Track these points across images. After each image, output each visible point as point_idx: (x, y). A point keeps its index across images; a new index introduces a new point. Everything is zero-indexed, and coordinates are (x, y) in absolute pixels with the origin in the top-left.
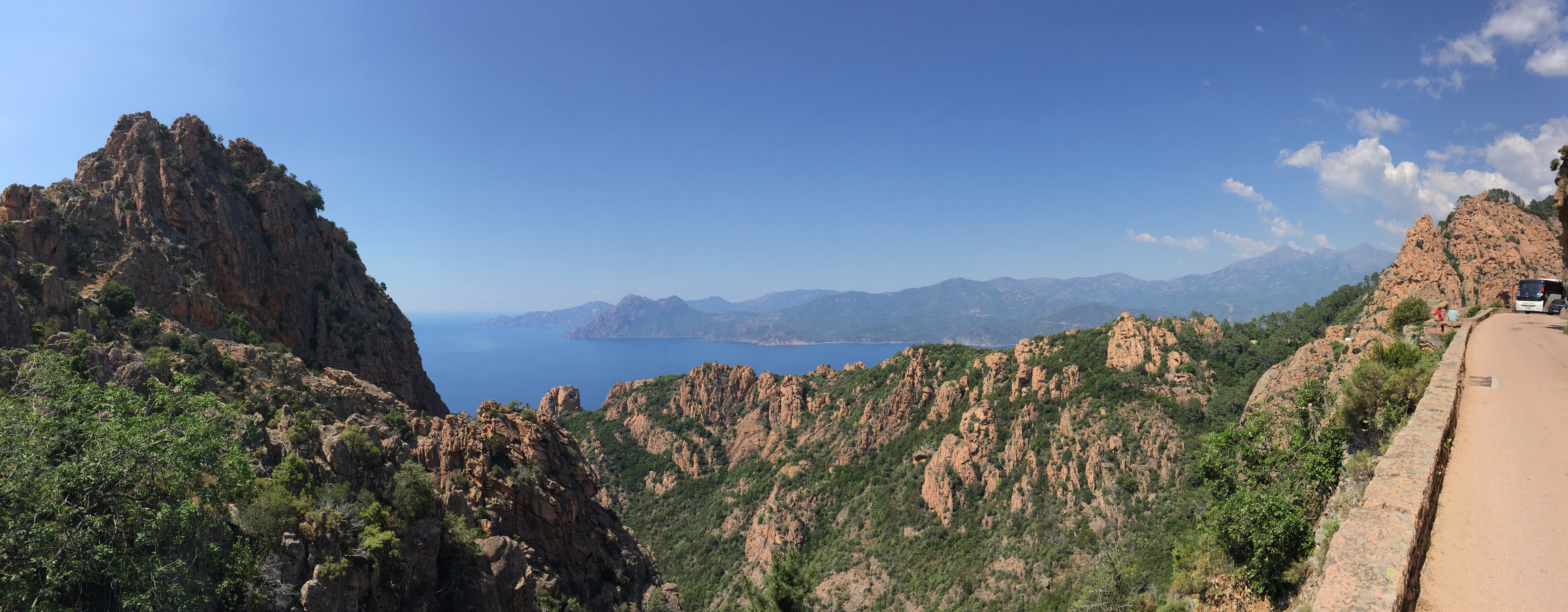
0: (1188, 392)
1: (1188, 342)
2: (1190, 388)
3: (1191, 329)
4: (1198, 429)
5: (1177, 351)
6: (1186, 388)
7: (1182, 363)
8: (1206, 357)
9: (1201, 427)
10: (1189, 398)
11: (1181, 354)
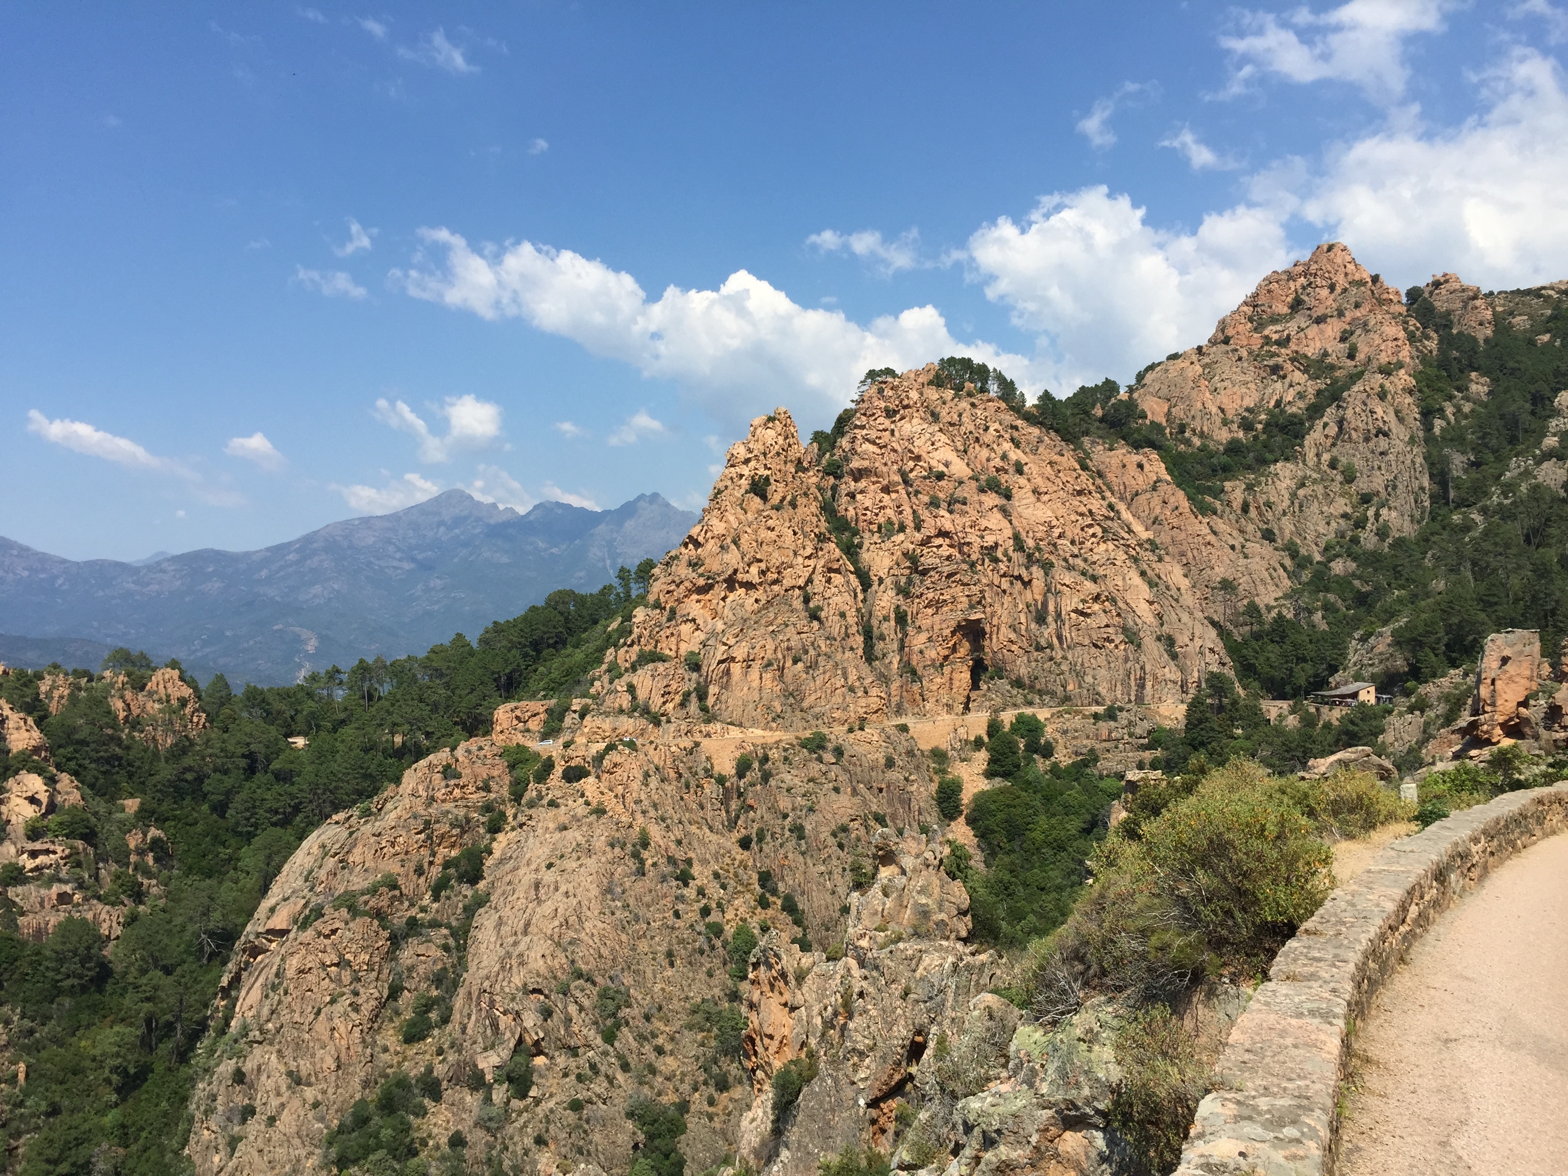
0: (64, 898)
1: (84, 743)
2: (68, 888)
3: (99, 702)
4: (84, 1017)
5: (40, 771)
6: (56, 889)
7: (52, 807)
8: (140, 789)
9: (94, 1008)
10: (62, 916)
11: (51, 781)
